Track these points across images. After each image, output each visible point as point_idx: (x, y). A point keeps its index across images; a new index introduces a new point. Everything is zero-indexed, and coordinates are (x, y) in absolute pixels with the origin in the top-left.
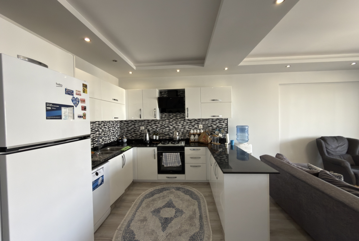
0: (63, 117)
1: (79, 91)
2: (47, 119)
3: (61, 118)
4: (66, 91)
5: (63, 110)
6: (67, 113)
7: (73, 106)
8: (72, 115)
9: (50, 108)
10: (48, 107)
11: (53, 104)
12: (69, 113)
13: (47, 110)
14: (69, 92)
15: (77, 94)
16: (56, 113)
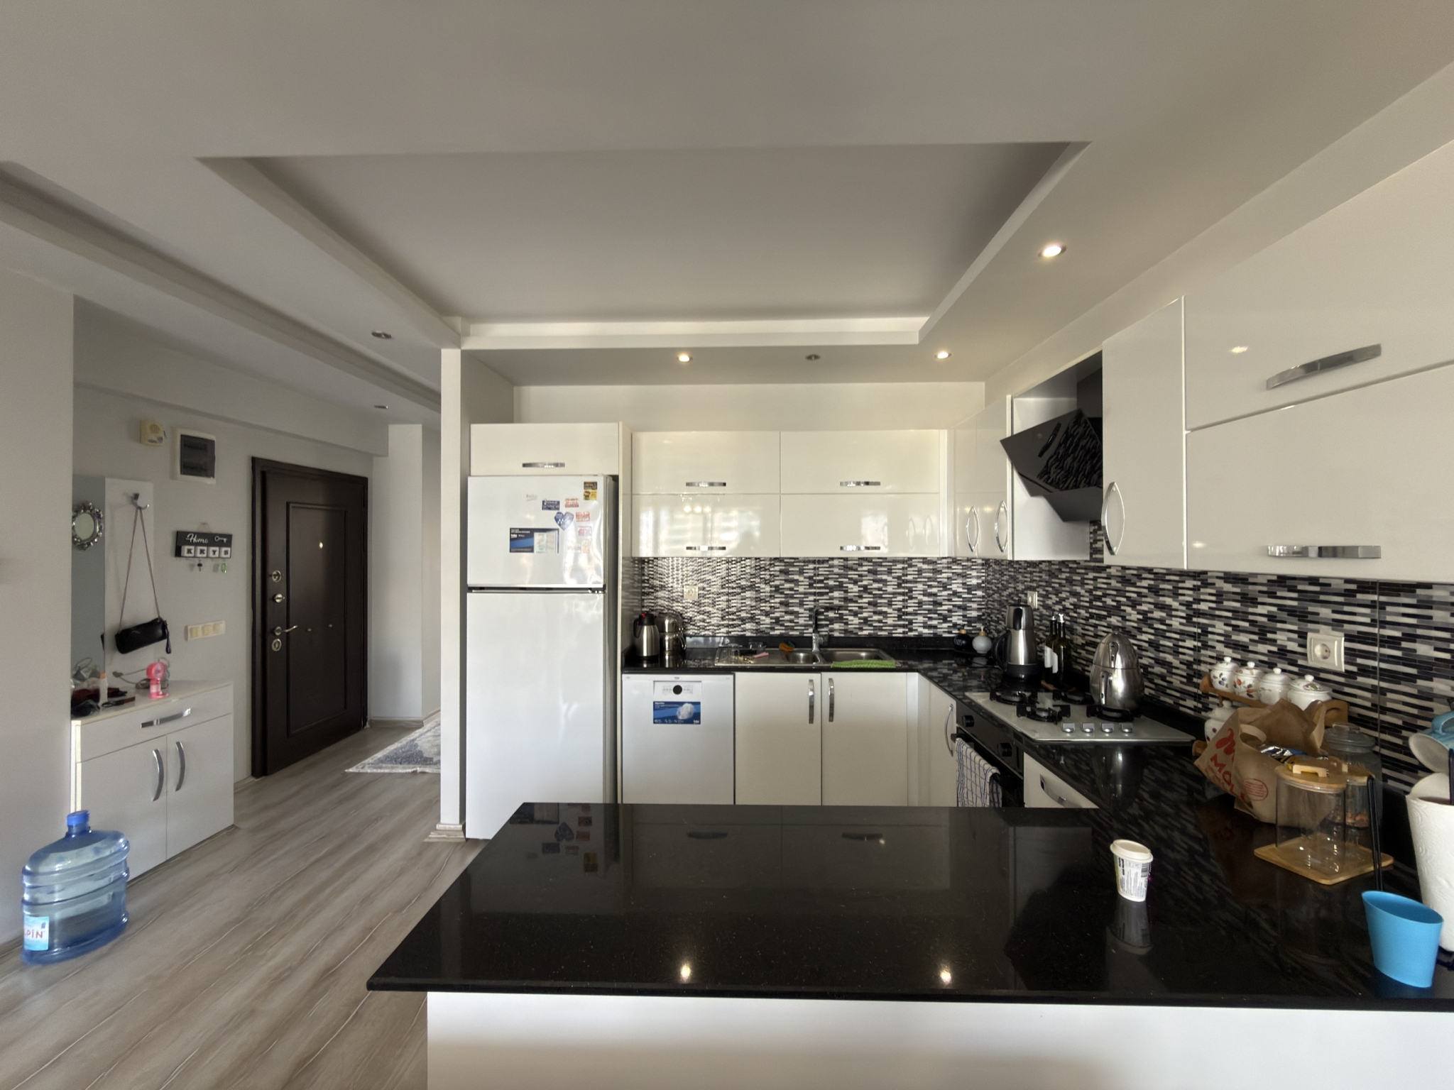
0: (536, 549)
1: (573, 500)
2: (511, 551)
3: (532, 551)
4: (543, 504)
5: (537, 536)
6: (544, 543)
7: (558, 530)
8: (555, 546)
9: (515, 536)
10: (513, 534)
11: (521, 529)
12: (547, 542)
13: (512, 540)
14: (549, 506)
15: (567, 506)
16: (526, 542)
